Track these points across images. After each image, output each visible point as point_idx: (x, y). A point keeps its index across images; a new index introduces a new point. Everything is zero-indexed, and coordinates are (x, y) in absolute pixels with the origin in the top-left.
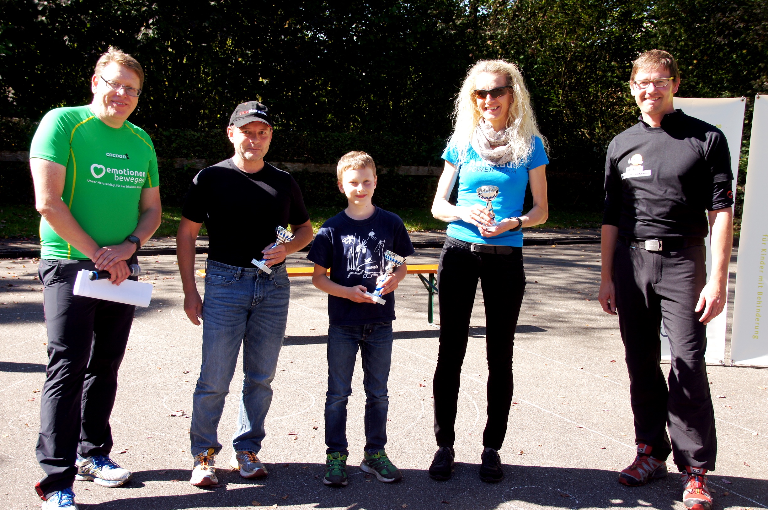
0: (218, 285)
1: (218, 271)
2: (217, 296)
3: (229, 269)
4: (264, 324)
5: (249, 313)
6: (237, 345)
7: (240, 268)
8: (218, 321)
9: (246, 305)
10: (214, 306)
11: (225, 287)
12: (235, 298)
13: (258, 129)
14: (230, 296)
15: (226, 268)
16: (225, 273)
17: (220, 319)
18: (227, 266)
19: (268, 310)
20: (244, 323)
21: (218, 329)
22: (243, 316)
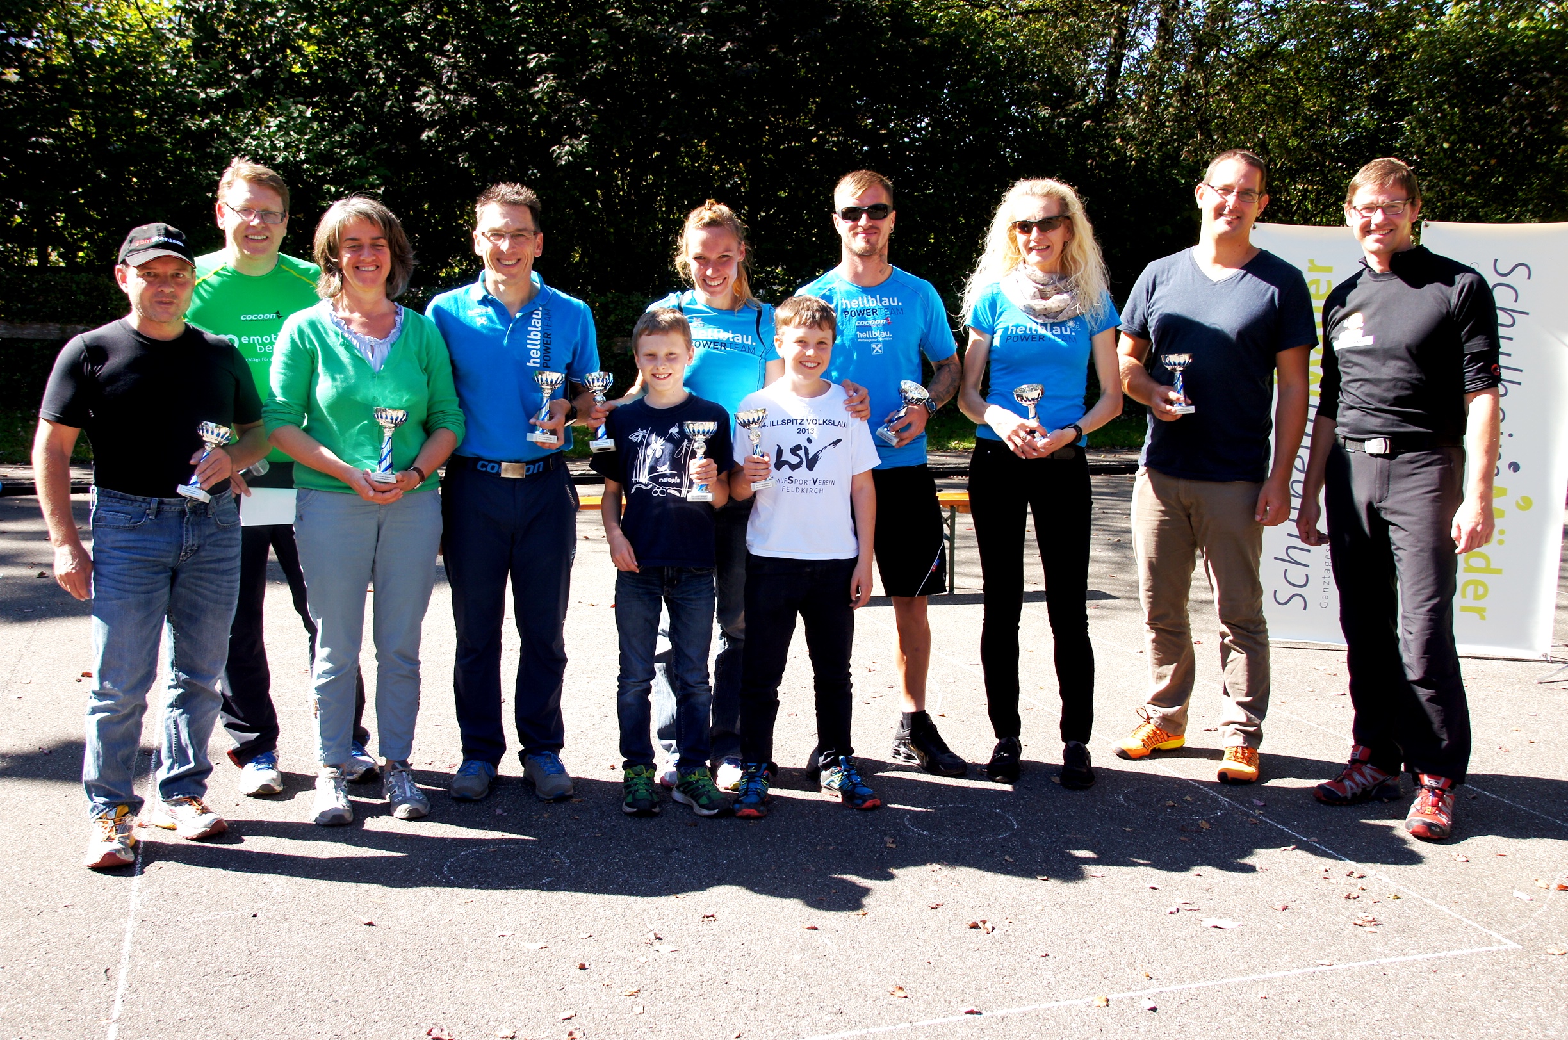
0: (118, 527)
1: (118, 506)
2: (117, 545)
3: (136, 501)
4: (202, 591)
5: (174, 575)
6: (155, 626)
7: (155, 500)
8: (120, 586)
9: (170, 560)
10: (111, 561)
11: (131, 530)
12: (149, 549)
13: (170, 270)
14: (140, 545)
15: (130, 500)
16: (130, 509)
17: (124, 583)
18: (133, 497)
19: (208, 566)
20: (167, 589)
21: (120, 598)
22: (164, 578)
